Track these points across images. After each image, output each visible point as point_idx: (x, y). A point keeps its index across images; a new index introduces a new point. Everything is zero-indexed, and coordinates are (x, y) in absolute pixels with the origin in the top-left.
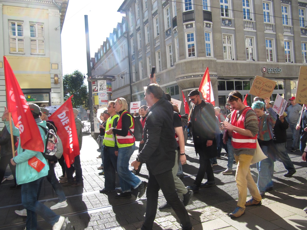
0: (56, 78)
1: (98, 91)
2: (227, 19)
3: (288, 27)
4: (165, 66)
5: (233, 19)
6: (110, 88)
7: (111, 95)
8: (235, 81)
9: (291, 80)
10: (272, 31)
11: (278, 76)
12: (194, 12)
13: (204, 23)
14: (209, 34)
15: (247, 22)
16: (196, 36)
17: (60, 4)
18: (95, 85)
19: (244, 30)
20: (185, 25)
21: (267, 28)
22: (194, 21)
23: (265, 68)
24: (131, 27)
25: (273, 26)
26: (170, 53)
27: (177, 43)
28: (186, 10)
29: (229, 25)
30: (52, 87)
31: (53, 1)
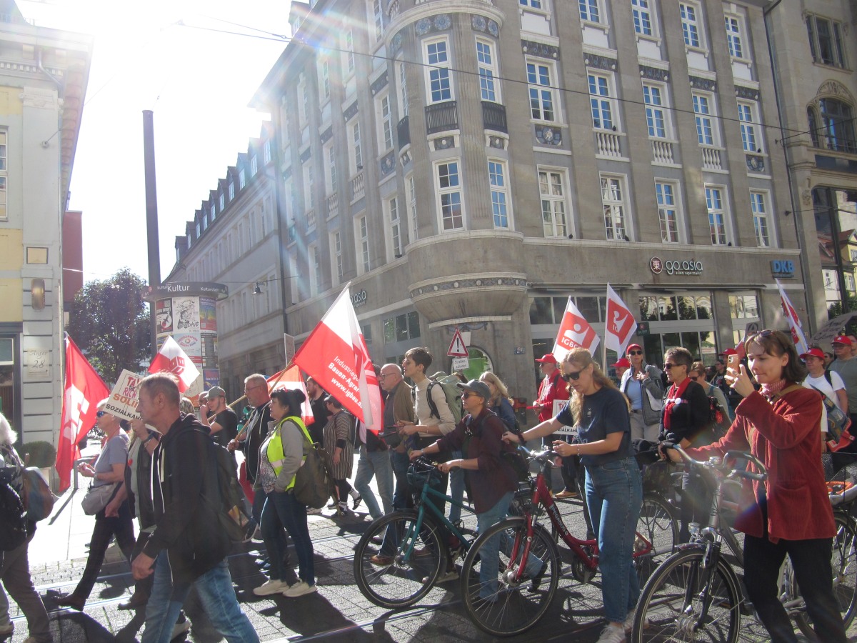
0: (37, 291)
1: (172, 330)
2: (548, 127)
3: (713, 151)
4: (379, 258)
5: (566, 126)
6: (210, 322)
7: (212, 342)
8: (578, 298)
9: (729, 294)
10: (672, 161)
11: (694, 282)
12: (456, 106)
13: (484, 135)
14: (499, 167)
15: (603, 135)
16: (465, 170)
17: (60, 73)
18: (166, 312)
19: (598, 156)
20: (431, 140)
21: (658, 153)
22: (458, 129)
23: (658, 260)
24: (286, 148)
25: (674, 147)
26: (393, 219)
27: (412, 191)
28: (434, 100)
29: (556, 142)
30: (25, 319)
31: (38, 64)
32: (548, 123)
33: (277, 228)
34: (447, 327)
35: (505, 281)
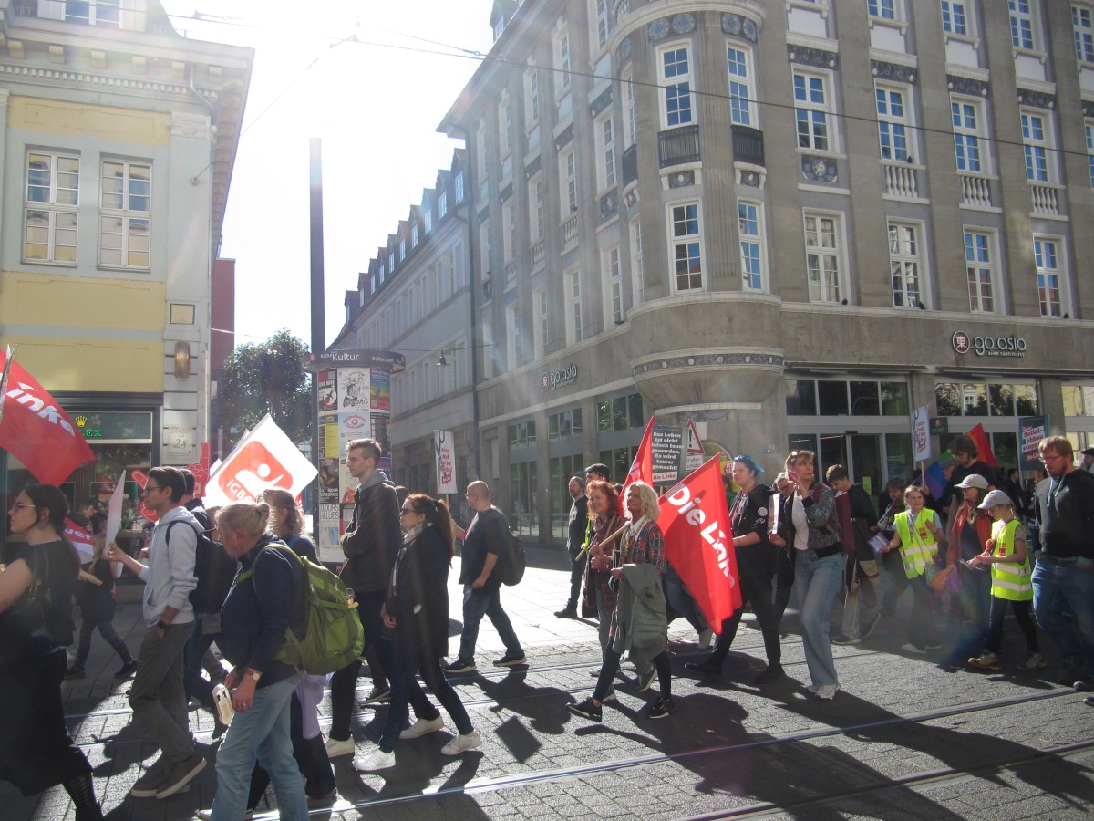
0: (181, 356)
1: (336, 409)
2: (819, 158)
3: (1048, 190)
4: (594, 324)
5: (845, 157)
6: (382, 399)
7: (384, 425)
8: (852, 383)
9: (1063, 383)
10: (989, 203)
11: (1013, 366)
12: (697, 132)
13: (734, 169)
14: (752, 210)
15: (894, 169)
16: (707, 214)
17: (213, 95)
18: (330, 386)
19: (885, 196)
20: (665, 176)
21: (970, 193)
22: (700, 160)
23: (963, 335)
24: (483, 183)
25: (992, 184)
26: (614, 276)
27: (638, 240)
28: (669, 124)
29: (829, 178)
30: (166, 389)
31: (188, 84)
32: (820, 152)
33: (469, 284)
34: (678, 415)
35: (754, 358)
